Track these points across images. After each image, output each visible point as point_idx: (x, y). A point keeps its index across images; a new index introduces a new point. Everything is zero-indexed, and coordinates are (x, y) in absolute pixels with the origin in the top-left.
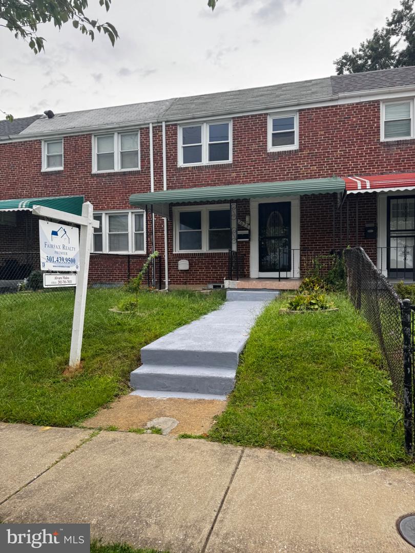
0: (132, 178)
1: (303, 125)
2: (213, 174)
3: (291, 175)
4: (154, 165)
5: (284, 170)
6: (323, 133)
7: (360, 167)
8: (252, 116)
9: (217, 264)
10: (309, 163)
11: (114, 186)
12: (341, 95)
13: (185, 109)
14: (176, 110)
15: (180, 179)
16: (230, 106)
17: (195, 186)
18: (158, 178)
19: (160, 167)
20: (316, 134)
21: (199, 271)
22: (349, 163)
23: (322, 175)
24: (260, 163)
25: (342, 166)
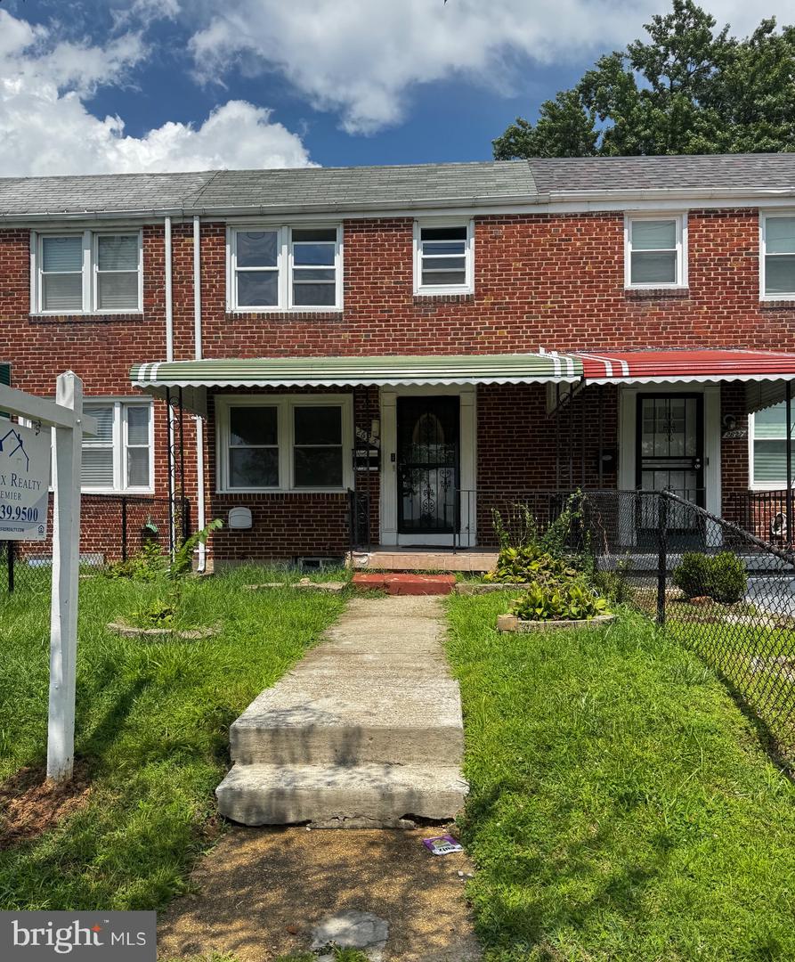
0: (123, 329)
1: (483, 247)
2: (304, 332)
3: (460, 344)
4: (173, 305)
5: (448, 334)
6: (520, 265)
7: (589, 335)
8: (384, 220)
9: (312, 516)
10: (493, 323)
11: (81, 344)
12: (555, 194)
13: (240, 194)
14: (221, 194)
15: (233, 338)
16: (336, 196)
17: (265, 354)
18: (183, 333)
19: (188, 309)
20: (506, 267)
21: (272, 530)
22: (568, 326)
23: (518, 347)
24: (399, 316)
25: (554, 331)
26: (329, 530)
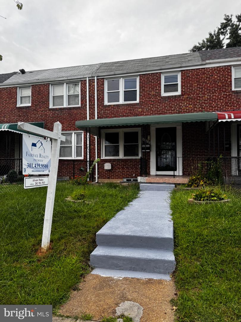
0: (75, 111)
1: (184, 80)
2: (127, 109)
3: (176, 110)
4: (89, 103)
5: (172, 108)
6: (196, 85)
7: (220, 106)
8: (152, 74)
9: (129, 166)
11: (63, 116)
12: (208, 61)
13: (109, 69)
14: (103, 70)
15: (106, 112)
16: (137, 67)
17: (115, 117)
18: (92, 112)
19: (93, 104)
20: (191, 86)
21: (117, 170)
22: (213, 103)
23: (196, 110)
24: (156, 103)
25: (208, 105)
26: (134, 170)
